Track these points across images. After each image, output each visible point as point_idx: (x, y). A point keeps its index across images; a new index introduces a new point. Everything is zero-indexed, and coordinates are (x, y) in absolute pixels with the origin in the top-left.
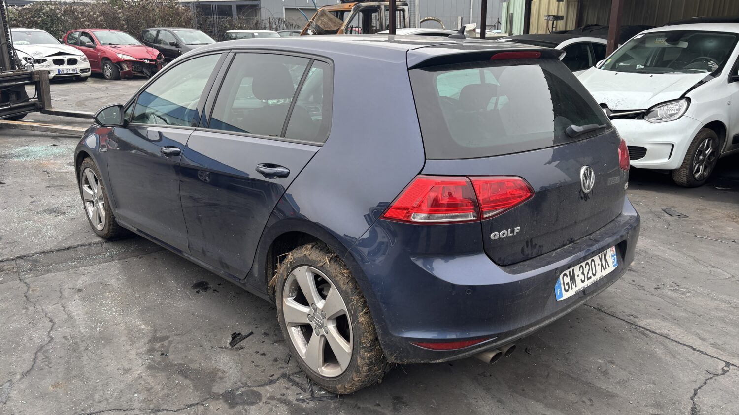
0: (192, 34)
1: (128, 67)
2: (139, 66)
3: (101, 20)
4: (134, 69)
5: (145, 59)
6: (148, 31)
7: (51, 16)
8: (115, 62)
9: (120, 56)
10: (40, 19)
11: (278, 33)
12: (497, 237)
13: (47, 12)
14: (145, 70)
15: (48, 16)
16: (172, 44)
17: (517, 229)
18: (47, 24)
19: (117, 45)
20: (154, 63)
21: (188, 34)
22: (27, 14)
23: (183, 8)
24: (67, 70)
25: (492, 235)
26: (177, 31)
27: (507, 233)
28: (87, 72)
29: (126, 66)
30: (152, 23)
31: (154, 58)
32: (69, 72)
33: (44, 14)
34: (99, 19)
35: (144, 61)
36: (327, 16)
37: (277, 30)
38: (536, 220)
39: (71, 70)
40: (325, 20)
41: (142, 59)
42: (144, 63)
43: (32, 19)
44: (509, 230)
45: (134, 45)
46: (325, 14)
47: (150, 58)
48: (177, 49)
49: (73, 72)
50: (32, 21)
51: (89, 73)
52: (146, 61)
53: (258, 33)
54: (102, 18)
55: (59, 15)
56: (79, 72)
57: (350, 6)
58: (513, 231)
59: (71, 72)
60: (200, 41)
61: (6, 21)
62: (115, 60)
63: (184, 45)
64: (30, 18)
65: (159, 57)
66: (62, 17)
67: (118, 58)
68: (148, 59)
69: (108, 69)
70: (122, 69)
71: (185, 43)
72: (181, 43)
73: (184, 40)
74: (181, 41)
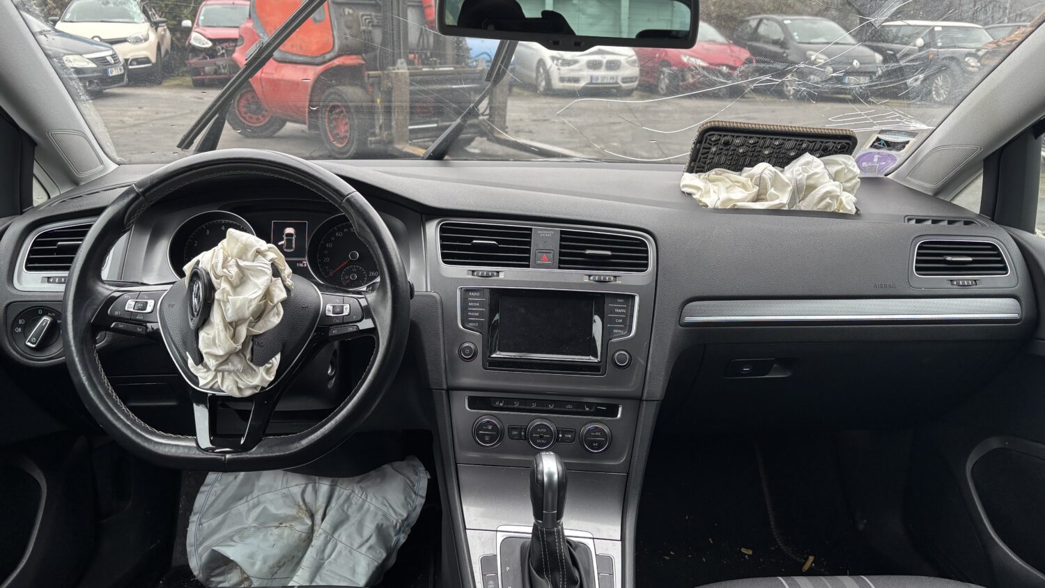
0: (815, 26)
1: (693, 77)
2: (710, 75)
5: (723, 65)
6: (748, 21)
8: (678, 68)
9: (686, 59)
11: (986, 29)
16: (776, 42)
21: (809, 25)
24: (603, 78)
28: (632, 82)
29: (690, 76)
31: (739, 65)
32: (605, 81)
35: (721, 68)
37: (985, 24)
39: (609, 77)
41: (718, 65)
45: (714, 42)
47: (731, 63)
48: (782, 51)
49: (612, 81)
51: (635, 84)
52: (724, 68)
53: (943, 27)
56: (619, 81)
59: (609, 81)
60: (827, 39)
62: (679, 64)
63: (795, 44)
65: (748, 62)
67: (683, 63)
68: (727, 65)
69: (664, 79)
71: (798, 41)
72: (790, 42)
73: (798, 35)
74: (792, 38)
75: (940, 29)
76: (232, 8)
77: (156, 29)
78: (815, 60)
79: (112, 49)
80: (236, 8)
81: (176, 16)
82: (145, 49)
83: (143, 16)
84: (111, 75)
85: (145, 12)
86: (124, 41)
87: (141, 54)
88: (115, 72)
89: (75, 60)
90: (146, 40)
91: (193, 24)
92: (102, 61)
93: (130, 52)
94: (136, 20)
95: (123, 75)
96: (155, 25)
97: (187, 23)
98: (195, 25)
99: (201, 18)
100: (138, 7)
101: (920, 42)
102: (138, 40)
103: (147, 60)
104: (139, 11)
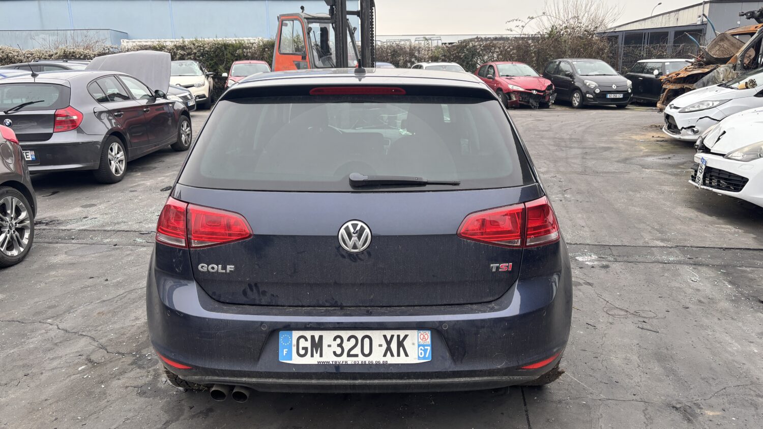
0: (592, 65)
1: (516, 97)
2: (526, 96)
3: (513, 54)
4: (521, 99)
5: (533, 90)
7: (473, 51)
8: (506, 92)
9: (510, 87)
10: (464, 54)
12: (205, 269)
13: (470, 48)
14: (531, 101)
15: (470, 52)
16: (567, 75)
17: (230, 268)
18: (468, 59)
19: (513, 76)
20: (542, 94)
21: (588, 65)
22: (454, 50)
23: (597, 38)
25: (200, 266)
26: (577, 62)
27: (218, 268)
29: (514, 96)
30: (562, 55)
31: (543, 89)
33: (467, 50)
34: (511, 53)
36: (729, 40)
38: (258, 265)
40: (725, 46)
41: (531, 90)
42: (532, 93)
43: (457, 54)
44: (220, 266)
46: (727, 38)
47: (539, 89)
48: (571, 80)
50: (456, 56)
52: (534, 91)
54: (515, 51)
55: (478, 51)
57: (756, 27)
58: (224, 268)
60: (599, 72)
61: (374, 58)
62: (506, 90)
63: (578, 76)
64: (455, 54)
65: (549, 87)
66: (481, 52)
67: (509, 89)
68: (536, 90)
70: (510, 99)
71: (580, 74)
72: (576, 75)
73: (581, 71)
74: (577, 73)
75: (668, 63)
76: (249, 65)
77: (208, 79)
78: (589, 85)
79: (189, 91)
80: (251, 65)
81: (215, 70)
82: (203, 90)
83: (200, 71)
84: (189, 105)
85: (201, 69)
86: (192, 86)
87: (201, 93)
88: (191, 103)
89: (172, 98)
90: (203, 85)
91: (228, 75)
92: (185, 98)
93: (196, 92)
94: (197, 74)
95: (194, 105)
96: (207, 76)
97: (225, 75)
98: (230, 76)
99: (233, 71)
100: (198, 66)
101: (656, 72)
102: (199, 86)
103: (204, 96)
104: (199, 69)
